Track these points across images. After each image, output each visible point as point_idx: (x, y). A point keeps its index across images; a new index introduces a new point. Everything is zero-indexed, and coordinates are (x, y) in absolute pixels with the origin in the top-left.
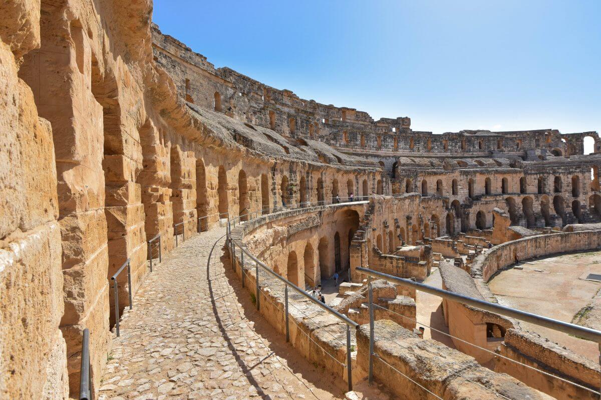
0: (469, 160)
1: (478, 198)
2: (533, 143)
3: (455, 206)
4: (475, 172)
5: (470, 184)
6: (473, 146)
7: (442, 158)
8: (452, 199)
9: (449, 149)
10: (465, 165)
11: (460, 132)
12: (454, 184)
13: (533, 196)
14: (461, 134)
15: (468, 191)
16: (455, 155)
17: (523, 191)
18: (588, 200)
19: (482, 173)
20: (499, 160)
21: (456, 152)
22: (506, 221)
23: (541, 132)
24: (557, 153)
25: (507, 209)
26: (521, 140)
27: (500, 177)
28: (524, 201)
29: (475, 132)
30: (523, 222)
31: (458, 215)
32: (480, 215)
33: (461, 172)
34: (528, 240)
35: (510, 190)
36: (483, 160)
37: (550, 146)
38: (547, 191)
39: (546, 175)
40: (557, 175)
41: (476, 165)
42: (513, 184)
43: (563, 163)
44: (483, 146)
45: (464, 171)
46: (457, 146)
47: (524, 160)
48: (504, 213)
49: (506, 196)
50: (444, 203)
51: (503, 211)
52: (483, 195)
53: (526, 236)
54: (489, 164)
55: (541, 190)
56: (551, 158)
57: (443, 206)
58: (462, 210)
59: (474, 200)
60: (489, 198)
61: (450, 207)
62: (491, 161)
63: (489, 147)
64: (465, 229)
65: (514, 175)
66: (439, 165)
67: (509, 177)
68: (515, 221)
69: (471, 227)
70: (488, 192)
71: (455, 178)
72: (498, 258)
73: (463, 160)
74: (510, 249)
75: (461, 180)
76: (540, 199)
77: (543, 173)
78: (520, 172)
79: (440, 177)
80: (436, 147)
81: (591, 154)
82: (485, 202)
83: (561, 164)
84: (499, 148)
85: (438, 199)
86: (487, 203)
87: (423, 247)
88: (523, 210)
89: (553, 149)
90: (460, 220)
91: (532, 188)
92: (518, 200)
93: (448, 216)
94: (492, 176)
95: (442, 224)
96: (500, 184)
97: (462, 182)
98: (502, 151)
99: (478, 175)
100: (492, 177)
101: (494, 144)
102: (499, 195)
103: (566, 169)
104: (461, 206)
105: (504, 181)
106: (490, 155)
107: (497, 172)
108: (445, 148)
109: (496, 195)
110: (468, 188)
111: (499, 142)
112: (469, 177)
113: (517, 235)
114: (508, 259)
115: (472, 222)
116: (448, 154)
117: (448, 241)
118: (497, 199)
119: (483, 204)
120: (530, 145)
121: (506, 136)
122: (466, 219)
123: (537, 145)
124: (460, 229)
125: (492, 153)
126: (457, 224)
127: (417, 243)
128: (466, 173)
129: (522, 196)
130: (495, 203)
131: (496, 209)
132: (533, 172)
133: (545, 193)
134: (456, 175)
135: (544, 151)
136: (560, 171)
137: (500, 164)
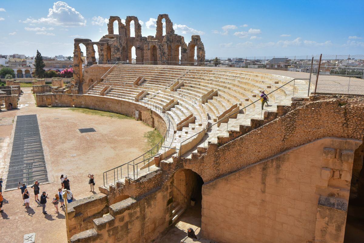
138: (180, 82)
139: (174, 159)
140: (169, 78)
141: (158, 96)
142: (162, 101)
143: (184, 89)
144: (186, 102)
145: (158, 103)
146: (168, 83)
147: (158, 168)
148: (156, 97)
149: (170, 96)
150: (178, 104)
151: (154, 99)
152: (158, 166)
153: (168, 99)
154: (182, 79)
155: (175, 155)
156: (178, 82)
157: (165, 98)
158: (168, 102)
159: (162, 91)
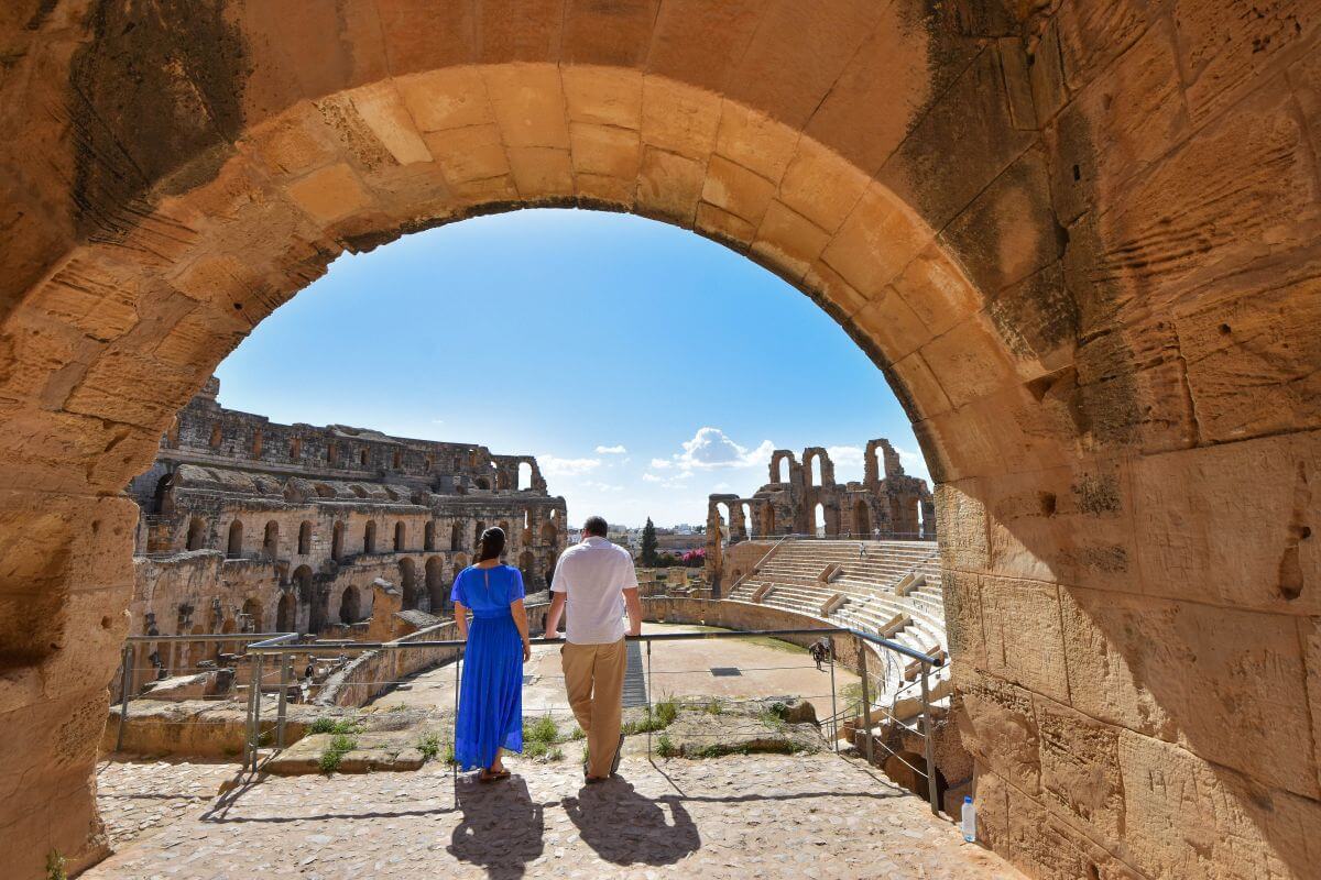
0: (338, 485)
1: (348, 561)
2: (451, 466)
3: (301, 579)
4: (348, 509)
5: (338, 532)
6: (351, 457)
7: (285, 476)
8: (296, 562)
9: (300, 459)
10: (331, 493)
11: (328, 426)
12: (304, 532)
13: (442, 555)
14: (328, 432)
15: (330, 546)
16: (313, 471)
17: (428, 547)
18: (518, 560)
19: (361, 511)
20: (395, 489)
21: (315, 465)
22: (393, 603)
23: (463, 448)
24: (483, 485)
25: (399, 579)
26: (433, 457)
27: (393, 520)
28: (430, 564)
29: (357, 432)
30: (425, 602)
31: (305, 599)
32: (350, 594)
33: (321, 507)
34: (426, 633)
35: (407, 545)
36: (366, 487)
37: (474, 472)
38: (465, 546)
39: (464, 519)
40: (480, 520)
41: (350, 496)
42: (414, 537)
43: (490, 501)
44: (369, 460)
45: (326, 505)
46: (319, 454)
47: (435, 492)
48: (392, 587)
49: (400, 556)
50: (276, 573)
51: (389, 584)
52: (359, 554)
53: (423, 627)
54: (376, 496)
55: (456, 545)
56: (474, 491)
57: (274, 580)
58: (316, 586)
59: (339, 564)
60: (370, 561)
61: (289, 581)
62: (380, 489)
63: (379, 463)
64: (318, 625)
65: (417, 518)
66: (276, 490)
67: (407, 521)
68: (410, 602)
69: (330, 621)
70: (369, 549)
71: (307, 519)
72: (372, 674)
73: (328, 483)
74: (394, 654)
75: (319, 524)
76: (454, 561)
77: (461, 516)
78: (426, 513)
79: (274, 516)
80: (274, 451)
81: (526, 490)
82: (361, 568)
83: (487, 502)
84: (396, 466)
85: (265, 563)
86: (365, 570)
87: (214, 674)
88: (426, 581)
89: (478, 477)
90: (308, 607)
91: (443, 541)
92: (419, 562)
93: (284, 600)
94: (379, 518)
95: (268, 619)
96: (391, 534)
97: (322, 528)
98: (401, 472)
99: (353, 514)
100: (378, 520)
101: (388, 458)
102: (389, 554)
103: (492, 511)
104: (315, 577)
105: (399, 528)
106: (380, 478)
107: (388, 511)
108: (293, 456)
109: (383, 554)
110: (331, 541)
111: (397, 455)
112: (336, 518)
113: (410, 627)
114: (389, 674)
115: (333, 610)
116: (299, 468)
117: (276, 656)
118: (384, 561)
119: (358, 572)
120: (446, 467)
121: (410, 447)
122: (321, 605)
123: (457, 469)
124: (307, 627)
125: (384, 475)
126: (302, 616)
127: (200, 666)
128: (331, 510)
129: (427, 555)
130: (379, 570)
131: (379, 581)
132: (446, 513)
133: (461, 550)
134: (310, 513)
135: (465, 479)
136: (485, 513)
137: (394, 497)
138: (918, 576)
139: (884, 727)
140: (894, 568)
141: (870, 606)
142: (878, 617)
143: (926, 590)
144: (930, 620)
145: (868, 621)
146: (891, 578)
147: (850, 745)
148: (864, 609)
149: (896, 606)
150: (911, 623)
151: (859, 611)
152: (852, 742)
153: (891, 614)
154: (920, 571)
155: (885, 721)
156: (912, 577)
157: (885, 611)
158: (891, 618)
159: (877, 595)
